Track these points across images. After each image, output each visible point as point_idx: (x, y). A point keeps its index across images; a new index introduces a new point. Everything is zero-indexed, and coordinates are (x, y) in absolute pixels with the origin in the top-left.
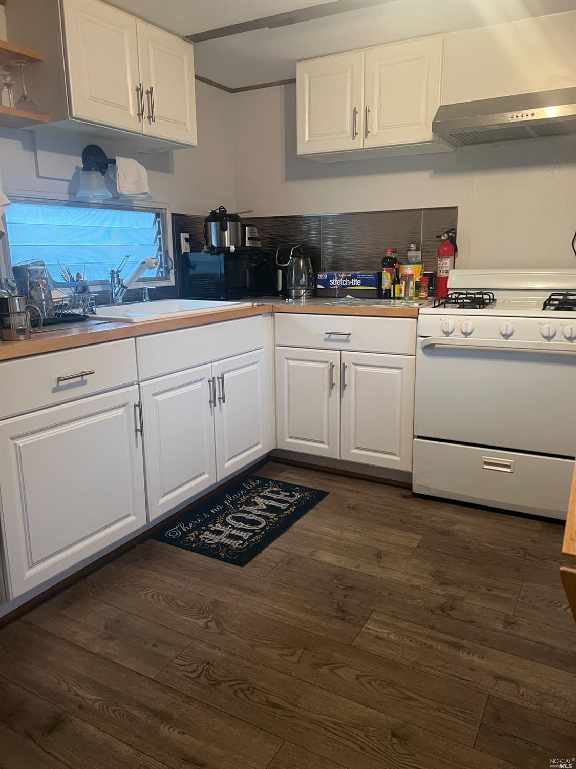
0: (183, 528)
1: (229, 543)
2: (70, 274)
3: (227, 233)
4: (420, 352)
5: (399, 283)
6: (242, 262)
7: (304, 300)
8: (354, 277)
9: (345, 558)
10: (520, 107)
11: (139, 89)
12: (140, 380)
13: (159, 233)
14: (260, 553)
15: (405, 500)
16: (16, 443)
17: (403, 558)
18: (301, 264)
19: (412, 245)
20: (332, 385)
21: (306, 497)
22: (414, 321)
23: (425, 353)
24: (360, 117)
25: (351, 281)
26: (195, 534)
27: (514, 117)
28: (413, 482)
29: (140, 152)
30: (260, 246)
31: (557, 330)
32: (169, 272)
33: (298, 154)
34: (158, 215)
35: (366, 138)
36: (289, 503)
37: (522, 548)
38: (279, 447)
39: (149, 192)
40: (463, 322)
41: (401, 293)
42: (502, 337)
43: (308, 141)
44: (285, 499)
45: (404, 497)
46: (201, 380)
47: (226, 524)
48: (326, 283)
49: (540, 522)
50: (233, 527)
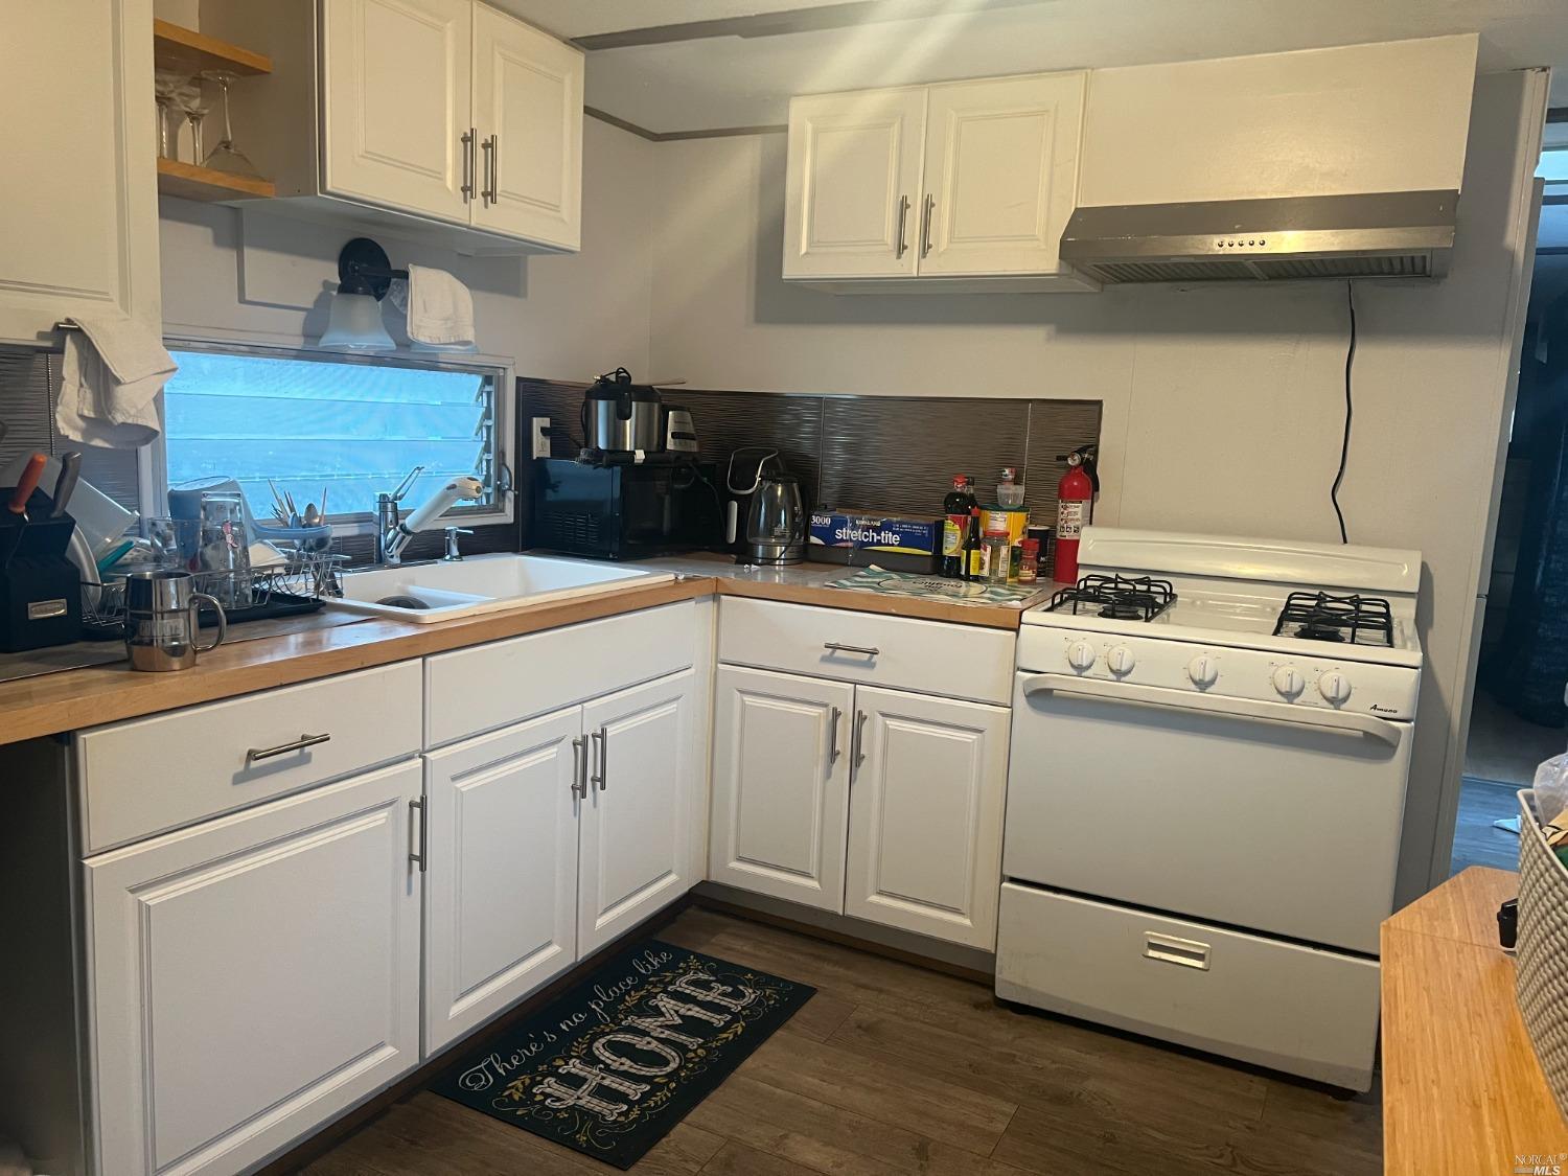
0: (497, 1066)
1: (597, 1109)
2: (292, 510)
3: (629, 425)
4: (1021, 701)
5: (979, 549)
6: (658, 483)
7: (782, 568)
8: (887, 527)
9: (851, 1156)
10: (1237, 227)
11: (468, 139)
12: (427, 748)
13: (487, 415)
14: (664, 1136)
15: (978, 1014)
16: (142, 899)
17: (974, 1161)
18: (779, 493)
19: (1007, 471)
20: (833, 754)
21: (768, 998)
22: (1011, 637)
23: (1034, 706)
24: (914, 216)
25: (879, 535)
26: (523, 1083)
27: (1226, 245)
28: (997, 976)
29: (460, 254)
30: (695, 449)
31: (1307, 681)
32: (504, 495)
33: (784, 277)
34: (488, 380)
35: (924, 256)
36: (731, 1013)
37: (1228, 1145)
38: (713, 878)
39: (473, 341)
40: (1112, 647)
41: (981, 568)
42: (1193, 687)
43: (806, 253)
44: (722, 1003)
45: (977, 1006)
46: (558, 741)
47: (591, 1060)
48: (827, 534)
49: (1263, 1079)
50: (607, 1068)
